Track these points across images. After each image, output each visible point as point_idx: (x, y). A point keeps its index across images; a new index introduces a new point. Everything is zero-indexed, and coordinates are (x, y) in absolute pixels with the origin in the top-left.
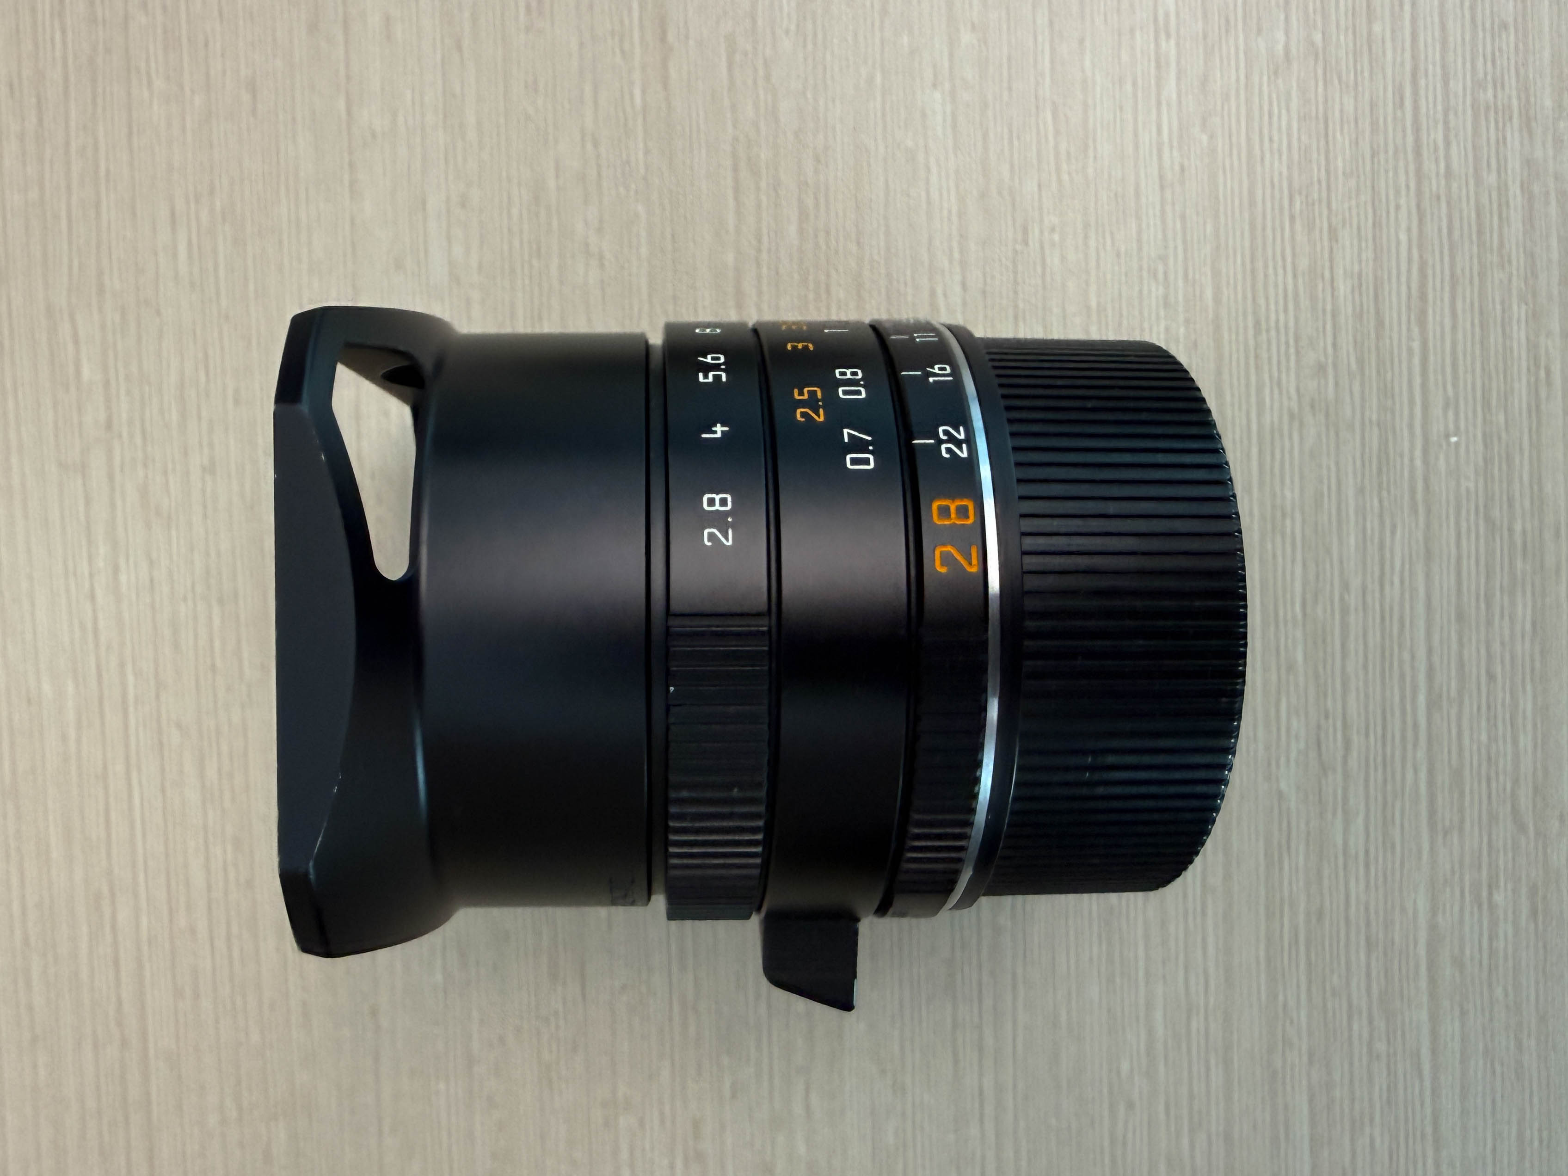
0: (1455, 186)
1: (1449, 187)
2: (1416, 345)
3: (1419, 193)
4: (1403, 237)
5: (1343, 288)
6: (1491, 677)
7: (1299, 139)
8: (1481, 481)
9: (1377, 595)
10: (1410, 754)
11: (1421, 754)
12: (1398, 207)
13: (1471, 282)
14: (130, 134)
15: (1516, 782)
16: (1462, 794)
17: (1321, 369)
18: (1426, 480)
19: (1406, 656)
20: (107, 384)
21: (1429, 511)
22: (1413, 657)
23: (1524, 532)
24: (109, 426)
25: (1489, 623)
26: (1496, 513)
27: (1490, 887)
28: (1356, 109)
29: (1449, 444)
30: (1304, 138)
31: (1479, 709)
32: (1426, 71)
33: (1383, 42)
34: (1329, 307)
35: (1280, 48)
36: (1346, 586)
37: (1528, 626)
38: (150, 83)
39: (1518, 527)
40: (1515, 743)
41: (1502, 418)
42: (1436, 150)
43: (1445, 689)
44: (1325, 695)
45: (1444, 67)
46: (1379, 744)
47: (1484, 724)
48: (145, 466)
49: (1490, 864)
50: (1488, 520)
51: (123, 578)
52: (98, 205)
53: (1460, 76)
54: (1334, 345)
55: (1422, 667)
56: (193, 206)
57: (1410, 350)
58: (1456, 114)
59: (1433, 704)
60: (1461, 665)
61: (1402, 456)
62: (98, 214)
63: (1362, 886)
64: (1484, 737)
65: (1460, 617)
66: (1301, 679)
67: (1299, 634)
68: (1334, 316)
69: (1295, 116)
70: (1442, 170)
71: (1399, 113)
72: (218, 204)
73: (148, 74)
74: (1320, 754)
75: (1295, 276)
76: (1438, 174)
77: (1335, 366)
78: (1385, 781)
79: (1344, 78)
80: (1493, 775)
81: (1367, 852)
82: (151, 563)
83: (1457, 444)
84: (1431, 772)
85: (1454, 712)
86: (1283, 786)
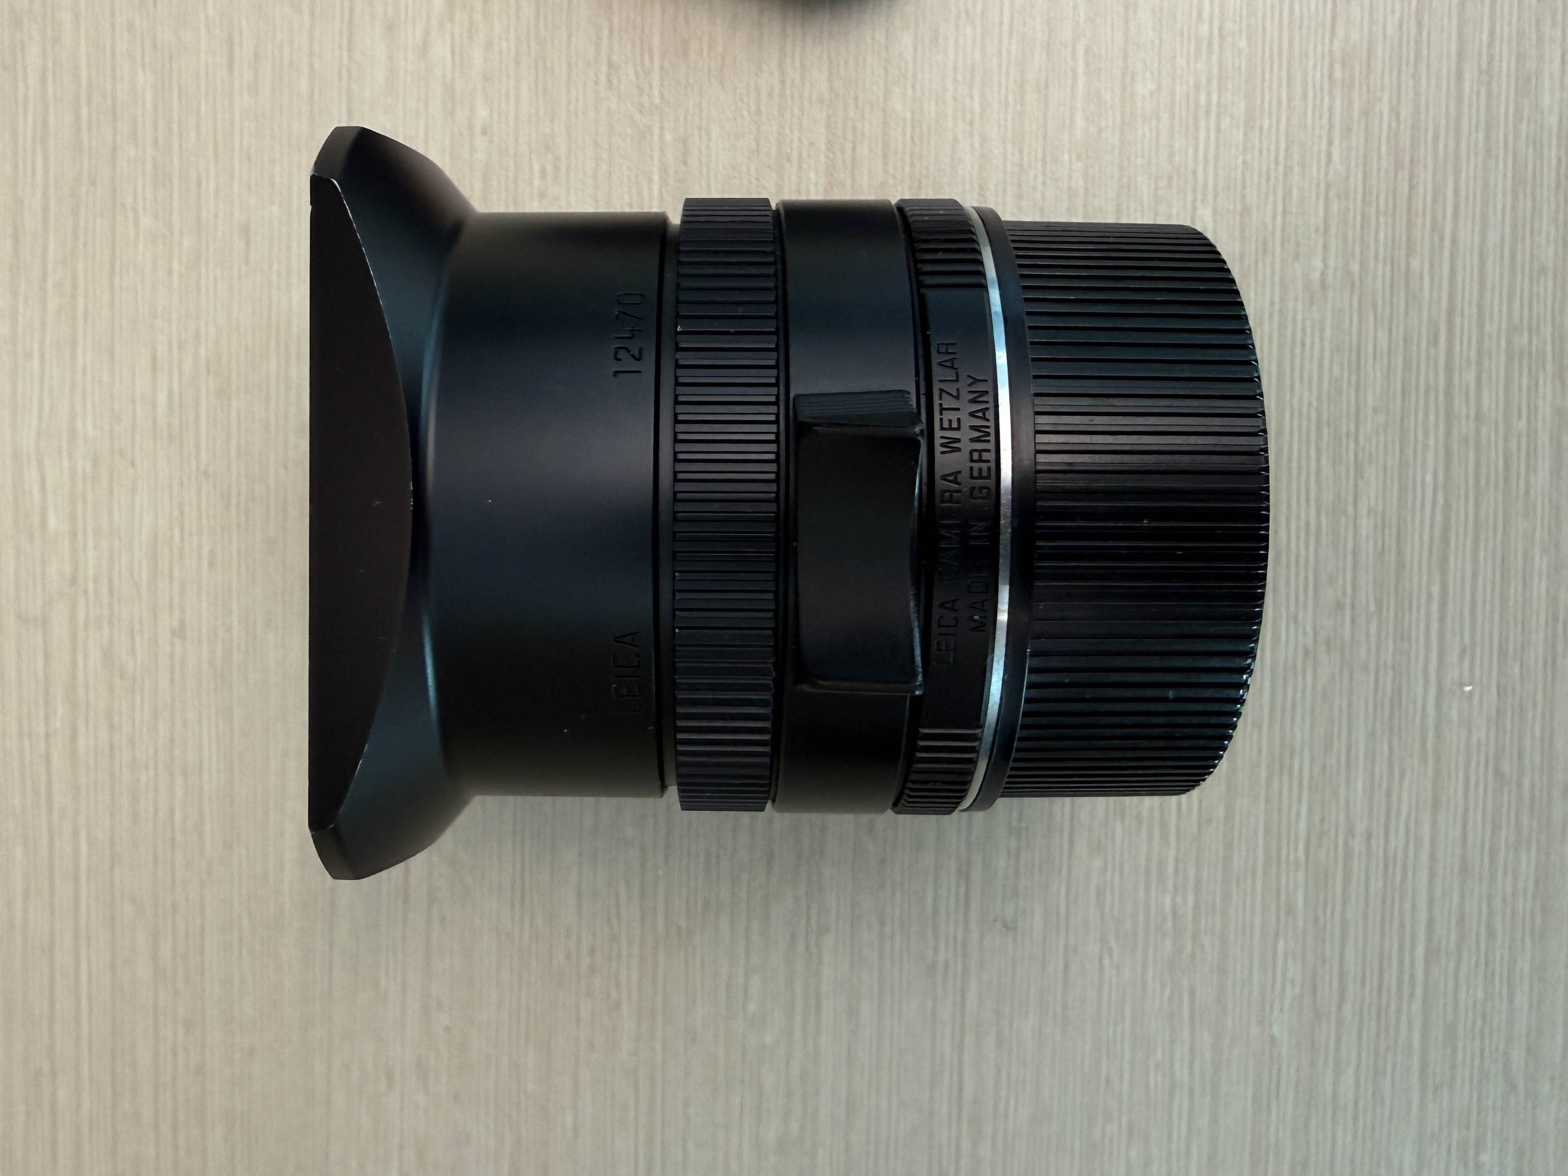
0: (1484, 430)
1: (1477, 430)
2: (1436, 590)
3: (1448, 434)
4: (1429, 478)
5: (1366, 525)
6: (1491, 934)
7: (1331, 371)
8: (1492, 733)
9: (1382, 841)
10: (1405, 1006)
11: (1416, 1007)
12: (1426, 447)
13: (1495, 532)
14: (112, 273)
15: (1509, 1040)
16: (1454, 1050)
17: (1339, 606)
18: (1438, 727)
19: (1408, 906)
20: (74, 534)
21: (1438, 760)
22: (1414, 908)
23: (1533, 787)
24: (74, 580)
25: (1492, 877)
26: (1506, 767)
27: (1477, 1145)
28: (1390, 343)
29: (1463, 692)
30: (1336, 370)
31: (1477, 965)
32: (1462, 310)
33: (1422, 276)
34: (1350, 546)
35: (1316, 275)
36: (1350, 832)
37: (1531, 884)
38: (136, 222)
39: (1526, 783)
40: (1511, 1000)
41: (1517, 670)
42: (1467, 393)
43: (1444, 941)
44: (1324, 941)
45: (1480, 307)
46: (1375, 993)
47: (1481, 979)
48: (111, 624)
49: (1478, 1124)
50: (1498, 773)
51: (81, 742)
52: (74, 345)
53: (1496, 318)
54: (1354, 586)
55: (1423, 916)
56: (175, 352)
57: (1430, 596)
58: (1490, 357)
59: (1432, 954)
60: (1462, 918)
61: (1415, 702)
62: (74, 356)
63: (1349, 1138)
64: (1480, 995)
65: (1464, 869)
66: (1300, 924)
67: (1301, 876)
68: (1355, 553)
69: (1327, 345)
70: (1472, 414)
71: (1432, 351)
72: (202, 352)
73: (135, 210)
74: (1314, 1001)
75: (1318, 512)
76: (1468, 417)
77: (1353, 606)
78: (1378, 1035)
79: (1379, 311)
80: (1487, 1032)
81: (1356, 1104)
82: (112, 728)
83: (1470, 692)
84: (1426, 1025)
85: (1452, 965)
86: (1275, 1029)
